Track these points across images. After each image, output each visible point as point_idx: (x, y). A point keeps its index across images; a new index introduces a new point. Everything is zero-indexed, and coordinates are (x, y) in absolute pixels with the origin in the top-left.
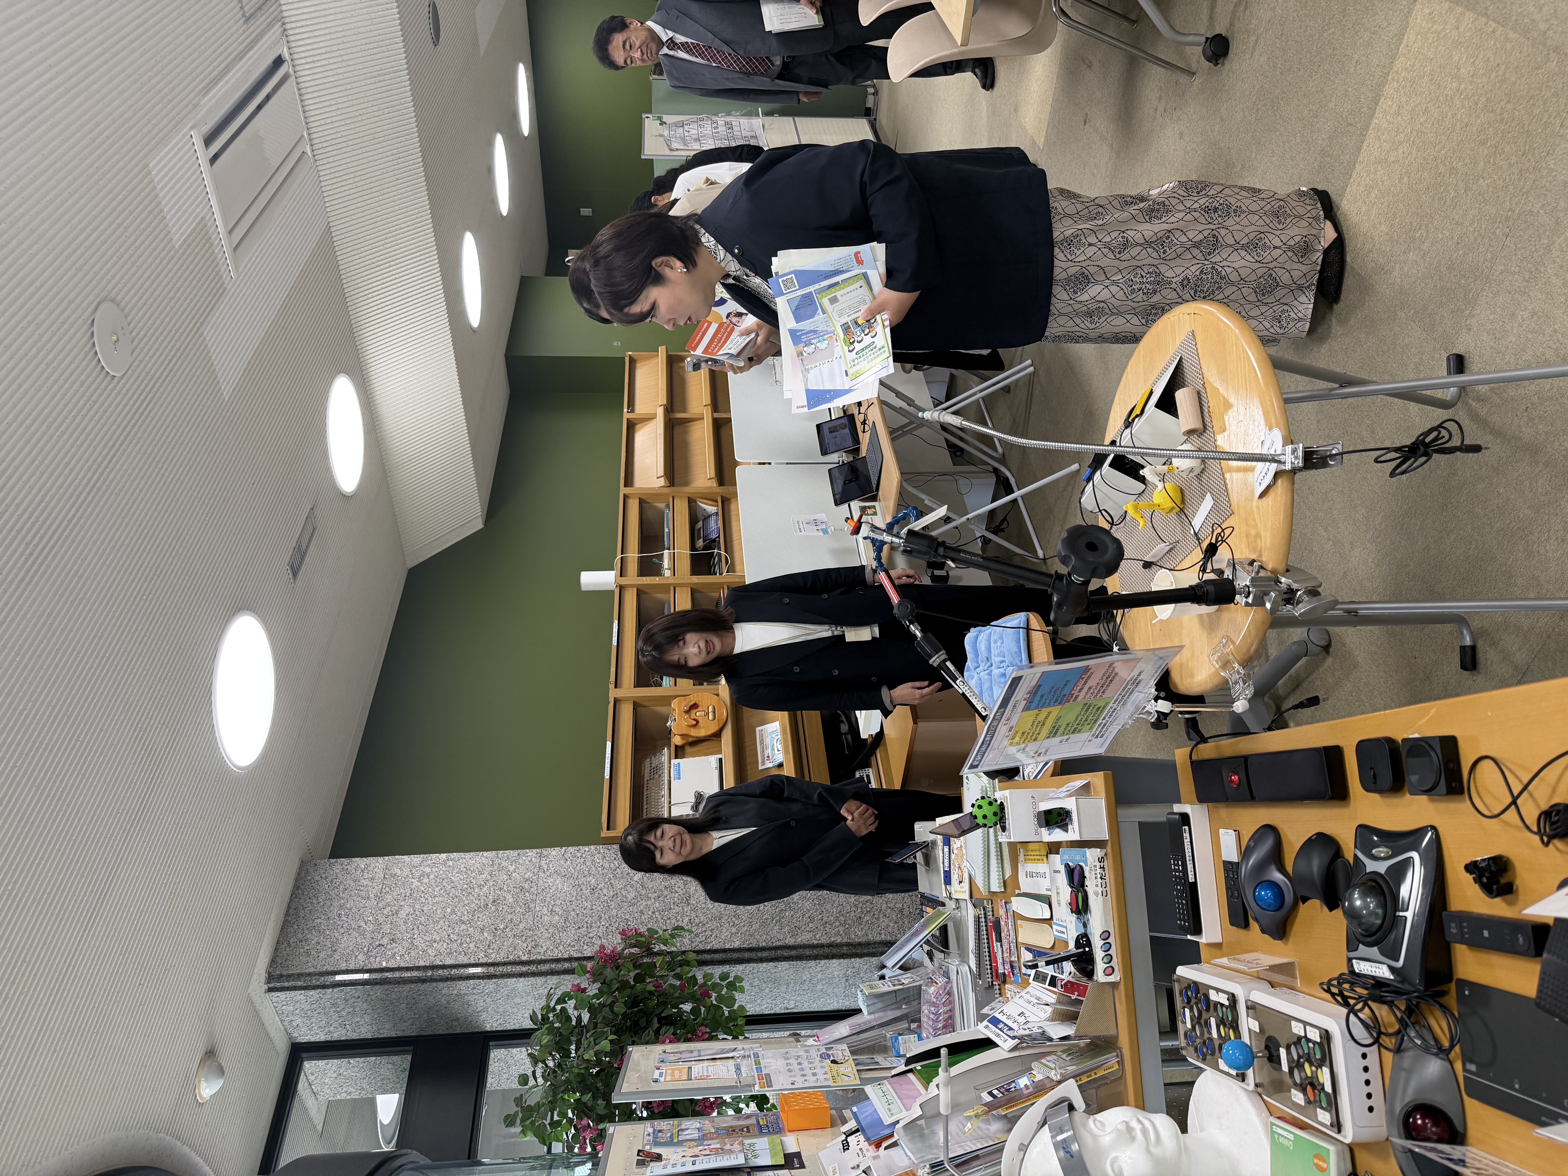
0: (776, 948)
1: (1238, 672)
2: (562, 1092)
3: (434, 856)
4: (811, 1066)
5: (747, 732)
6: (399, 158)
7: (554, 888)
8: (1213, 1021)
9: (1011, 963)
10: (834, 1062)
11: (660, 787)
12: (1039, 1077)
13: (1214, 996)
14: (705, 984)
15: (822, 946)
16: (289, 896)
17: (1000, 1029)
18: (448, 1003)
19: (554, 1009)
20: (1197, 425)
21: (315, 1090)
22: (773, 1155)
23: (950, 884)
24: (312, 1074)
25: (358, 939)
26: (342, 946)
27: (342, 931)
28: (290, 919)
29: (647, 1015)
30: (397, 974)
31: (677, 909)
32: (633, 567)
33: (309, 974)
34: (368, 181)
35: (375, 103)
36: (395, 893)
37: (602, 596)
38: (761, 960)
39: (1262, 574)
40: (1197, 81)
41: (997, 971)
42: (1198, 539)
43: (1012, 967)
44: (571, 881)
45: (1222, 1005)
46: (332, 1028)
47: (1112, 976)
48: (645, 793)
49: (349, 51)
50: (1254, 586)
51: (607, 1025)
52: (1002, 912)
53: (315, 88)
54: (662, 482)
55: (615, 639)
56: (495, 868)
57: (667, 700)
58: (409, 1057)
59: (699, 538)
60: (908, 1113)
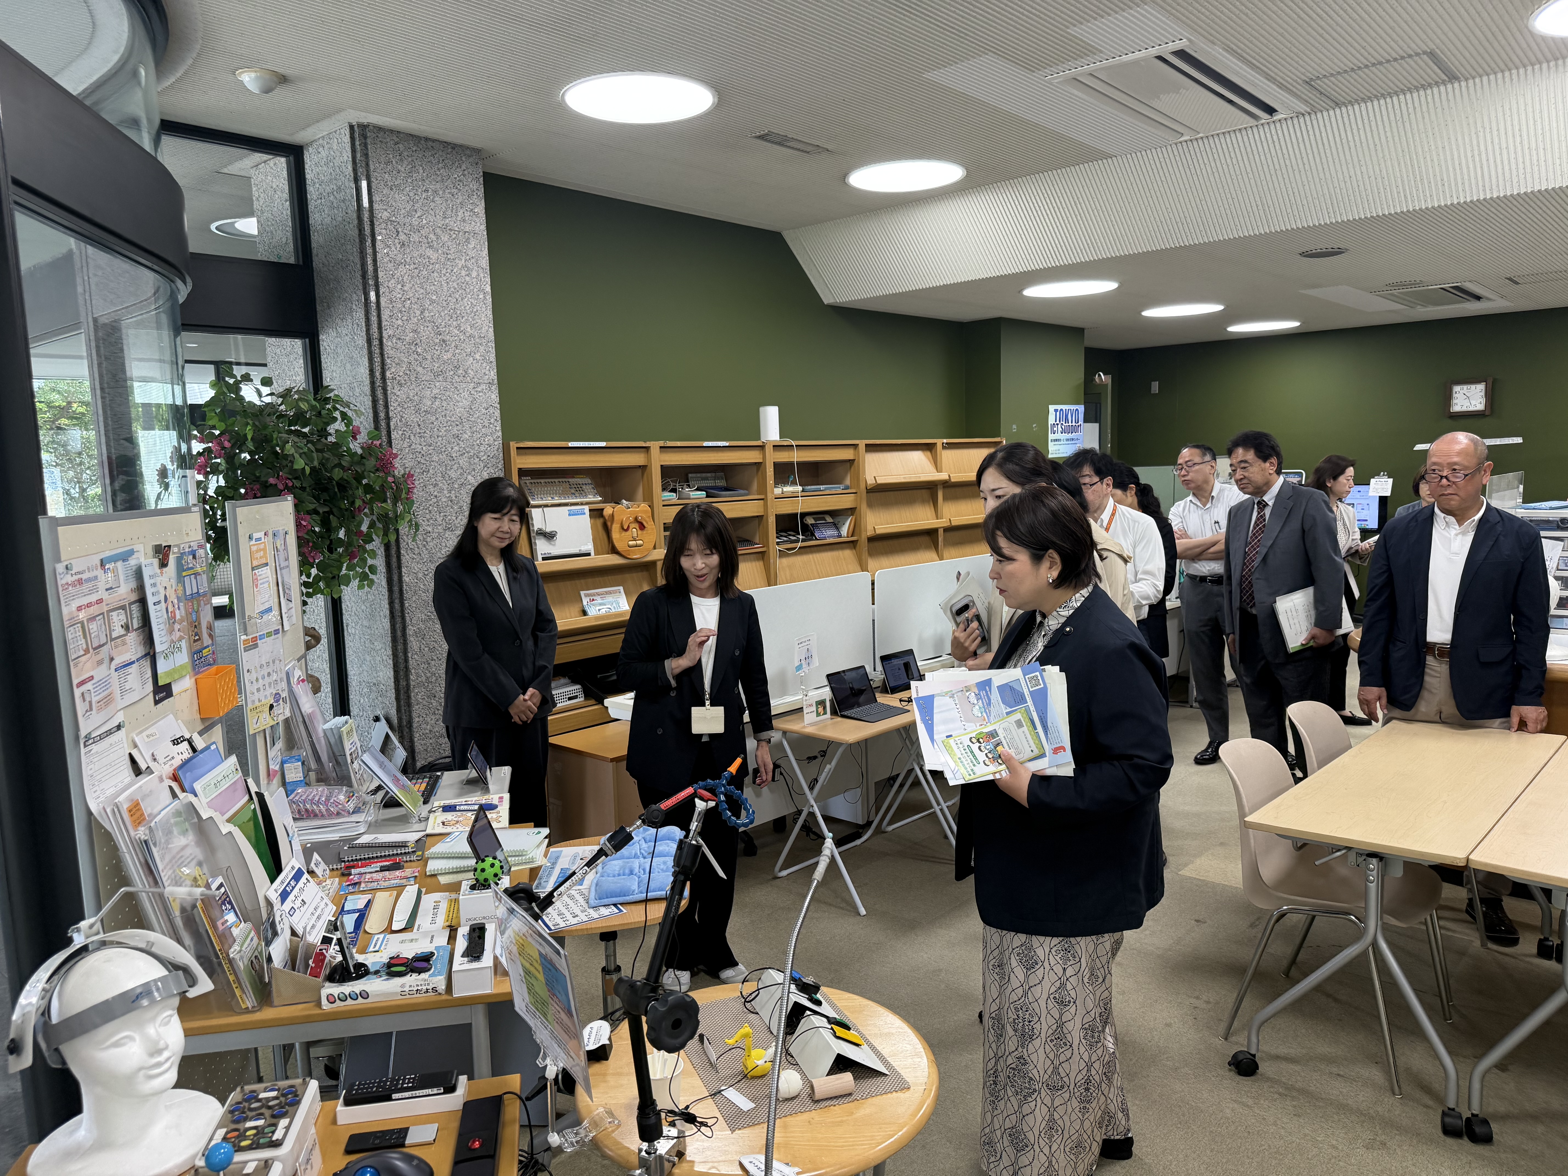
0: (403, 618)
1: (586, 1136)
2: (254, 423)
3: (488, 280)
4: (267, 686)
5: (619, 577)
6: (1183, 224)
7: (459, 399)
8: (260, 1123)
9: (359, 883)
10: (271, 707)
11: (563, 494)
12: (235, 932)
13: (283, 1123)
14: (365, 551)
15: (406, 660)
16: (445, 139)
17: (289, 883)
18: (344, 300)
19: (336, 409)
20: (818, 1096)
21: (260, 166)
22: (168, 674)
23: (444, 811)
24: (275, 164)
25: (403, 211)
26: (396, 196)
27: (411, 194)
28: (422, 142)
29: (331, 501)
30: (369, 251)
31: (440, 519)
32: (783, 457)
33: (367, 165)
34: (1158, 194)
35: (1236, 200)
36: (450, 243)
37: (754, 429)
38: (391, 603)
39: (667, 1165)
40: (1219, 1042)
41: (354, 867)
42: (715, 1094)
43: (355, 884)
44: (466, 415)
45: (273, 1132)
46: (317, 186)
47: (326, 1002)
48: (556, 480)
49: (1286, 176)
50: (656, 1157)
51: (321, 463)
52: (408, 872)
53: (1247, 144)
54: (871, 481)
55: (710, 444)
56: (477, 340)
57: (649, 498)
58: (292, 261)
59: (815, 519)
60: (205, 805)
